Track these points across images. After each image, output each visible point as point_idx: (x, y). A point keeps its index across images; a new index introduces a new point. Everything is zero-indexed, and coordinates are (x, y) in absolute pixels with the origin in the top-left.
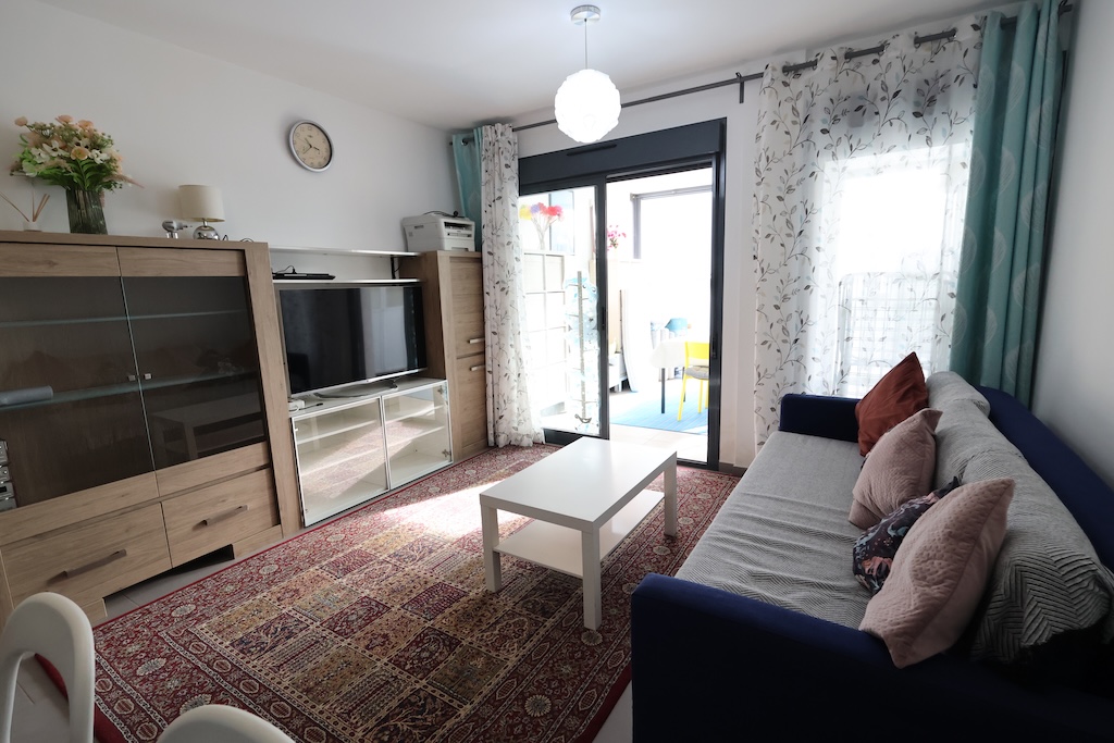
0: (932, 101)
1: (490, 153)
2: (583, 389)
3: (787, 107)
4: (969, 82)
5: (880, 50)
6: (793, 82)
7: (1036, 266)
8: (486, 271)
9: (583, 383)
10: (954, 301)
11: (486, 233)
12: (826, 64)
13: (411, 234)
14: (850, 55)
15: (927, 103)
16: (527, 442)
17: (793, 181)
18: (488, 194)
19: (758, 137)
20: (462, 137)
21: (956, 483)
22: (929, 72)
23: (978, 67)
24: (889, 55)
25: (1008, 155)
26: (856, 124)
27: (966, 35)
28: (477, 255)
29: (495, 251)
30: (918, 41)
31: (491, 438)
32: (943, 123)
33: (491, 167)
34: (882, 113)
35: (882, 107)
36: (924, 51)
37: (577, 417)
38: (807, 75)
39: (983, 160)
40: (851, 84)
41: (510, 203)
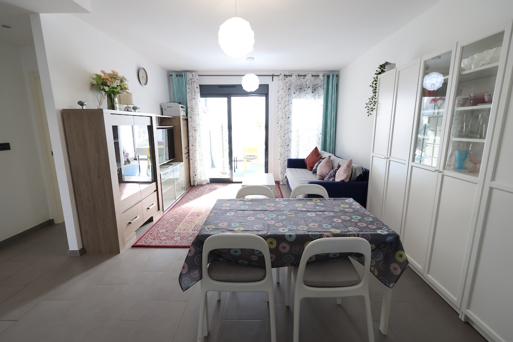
0: (315, 90)
1: (190, 82)
2: (224, 163)
3: (285, 85)
4: (322, 87)
5: (305, 76)
6: (286, 79)
7: (334, 128)
8: (189, 124)
9: (223, 162)
10: (321, 135)
11: (189, 110)
12: (294, 77)
13: (165, 109)
14: (299, 76)
15: (314, 90)
16: (204, 183)
17: (286, 104)
18: (189, 96)
19: (278, 92)
20: (175, 74)
21: (339, 166)
22: (314, 83)
23: (324, 85)
24: (306, 78)
25: (329, 104)
26: (300, 92)
27: (321, 77)
28: (186, 118)
29: (192, 116)
30: (312, 76)
31: (192, 183)
32: (317, 95)
33: (190, 87)
34: (306, 91)
35: (306, 89)
36: (313, 78)
37: (221, 173)
38: (289, 78)
39: (325, 104)
40: (299, 83)
41: (198, 100)
